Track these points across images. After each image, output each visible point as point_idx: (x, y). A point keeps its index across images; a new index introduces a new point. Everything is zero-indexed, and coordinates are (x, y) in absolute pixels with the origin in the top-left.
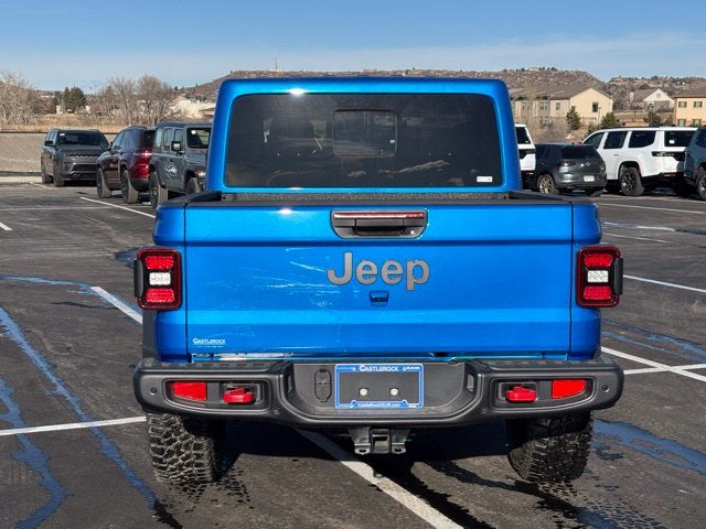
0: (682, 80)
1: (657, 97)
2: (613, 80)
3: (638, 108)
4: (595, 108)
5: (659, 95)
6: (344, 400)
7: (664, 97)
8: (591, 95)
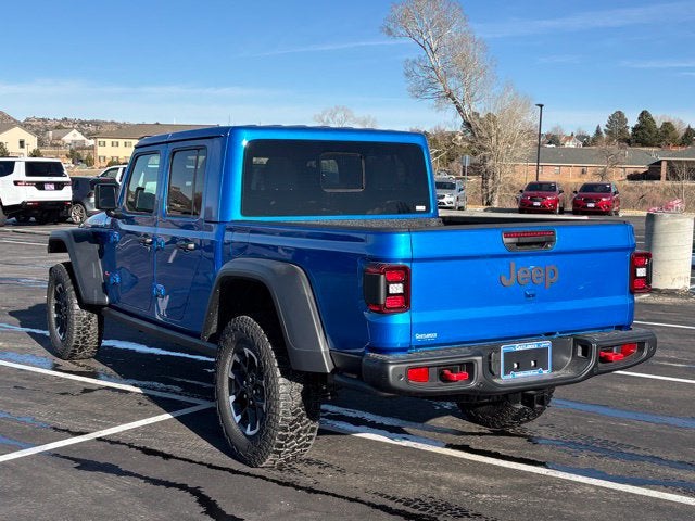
0: (91, 122)
1: (73, 136)
2: (28, 120)
3: (57, 145)
4: (22, 144)
5: (75, 135)
6: (506, 373)
7: (80, 137)
8: (17, 133)
